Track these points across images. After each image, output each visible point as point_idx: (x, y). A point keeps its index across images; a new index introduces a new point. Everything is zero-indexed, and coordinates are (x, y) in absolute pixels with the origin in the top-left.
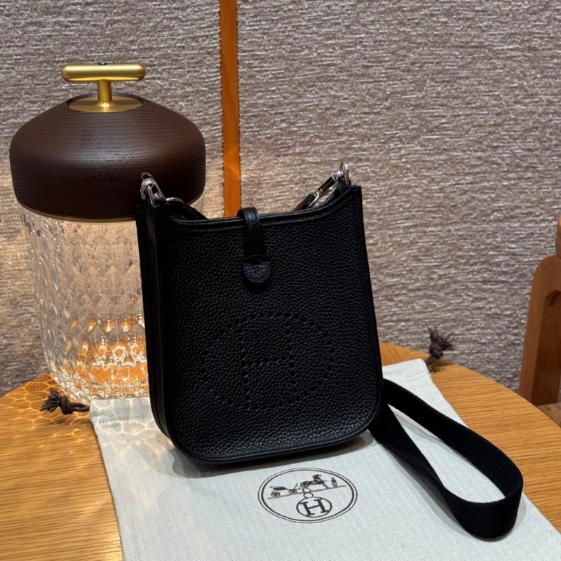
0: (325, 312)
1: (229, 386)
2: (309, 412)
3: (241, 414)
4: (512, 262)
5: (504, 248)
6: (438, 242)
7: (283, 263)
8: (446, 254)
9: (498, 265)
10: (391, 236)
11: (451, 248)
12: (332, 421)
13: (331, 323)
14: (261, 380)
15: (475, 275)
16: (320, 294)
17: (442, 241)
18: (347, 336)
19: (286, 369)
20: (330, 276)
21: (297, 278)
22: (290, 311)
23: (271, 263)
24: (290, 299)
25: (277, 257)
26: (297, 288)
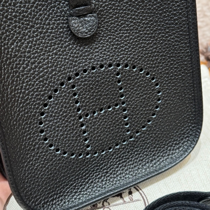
0: (152, 57)
1: (69, 141)
2: (141, 146)
3: (83, 162)
7: (110, 13)
12: (160, 150)
13: (158, 66)
14: (98, 129)
16: (148, 40)
18: (172, 76)
19: (118, 114)
20: (157, 22)
21: (124, 27)
22: (119, 61)
23: (98, 14)
24: (119, 48)
25: (104, 7)
26: (125, 37)
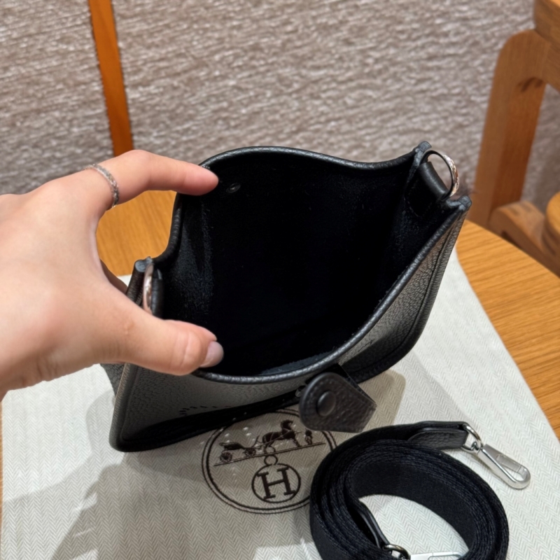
4: (463, 29)
5: (453, 12)
6: (374, 17)
8: (383, 31)
9: (446, 35)
10: (314, 18)
11: (388, 22)
15: (417, 52)
17: (378, 15)
